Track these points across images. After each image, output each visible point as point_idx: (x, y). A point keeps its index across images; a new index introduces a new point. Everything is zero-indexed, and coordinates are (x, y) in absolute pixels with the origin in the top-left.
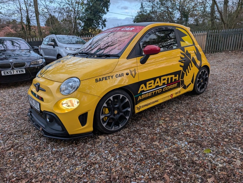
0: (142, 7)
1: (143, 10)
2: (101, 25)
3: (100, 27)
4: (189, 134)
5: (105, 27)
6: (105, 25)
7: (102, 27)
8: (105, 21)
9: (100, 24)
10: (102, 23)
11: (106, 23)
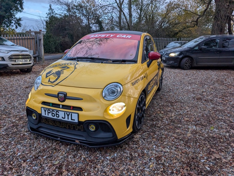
0: (51, 9)
1: (52, 12)
2: (15, 24)
3: (13, 26)
4: (188, 120)
5: (20, 26)
6: (19, 25)
7: (16, 26)
8: (20, 19)
9: (13, 23)
10: (15, 22)
11: (21, 22)
